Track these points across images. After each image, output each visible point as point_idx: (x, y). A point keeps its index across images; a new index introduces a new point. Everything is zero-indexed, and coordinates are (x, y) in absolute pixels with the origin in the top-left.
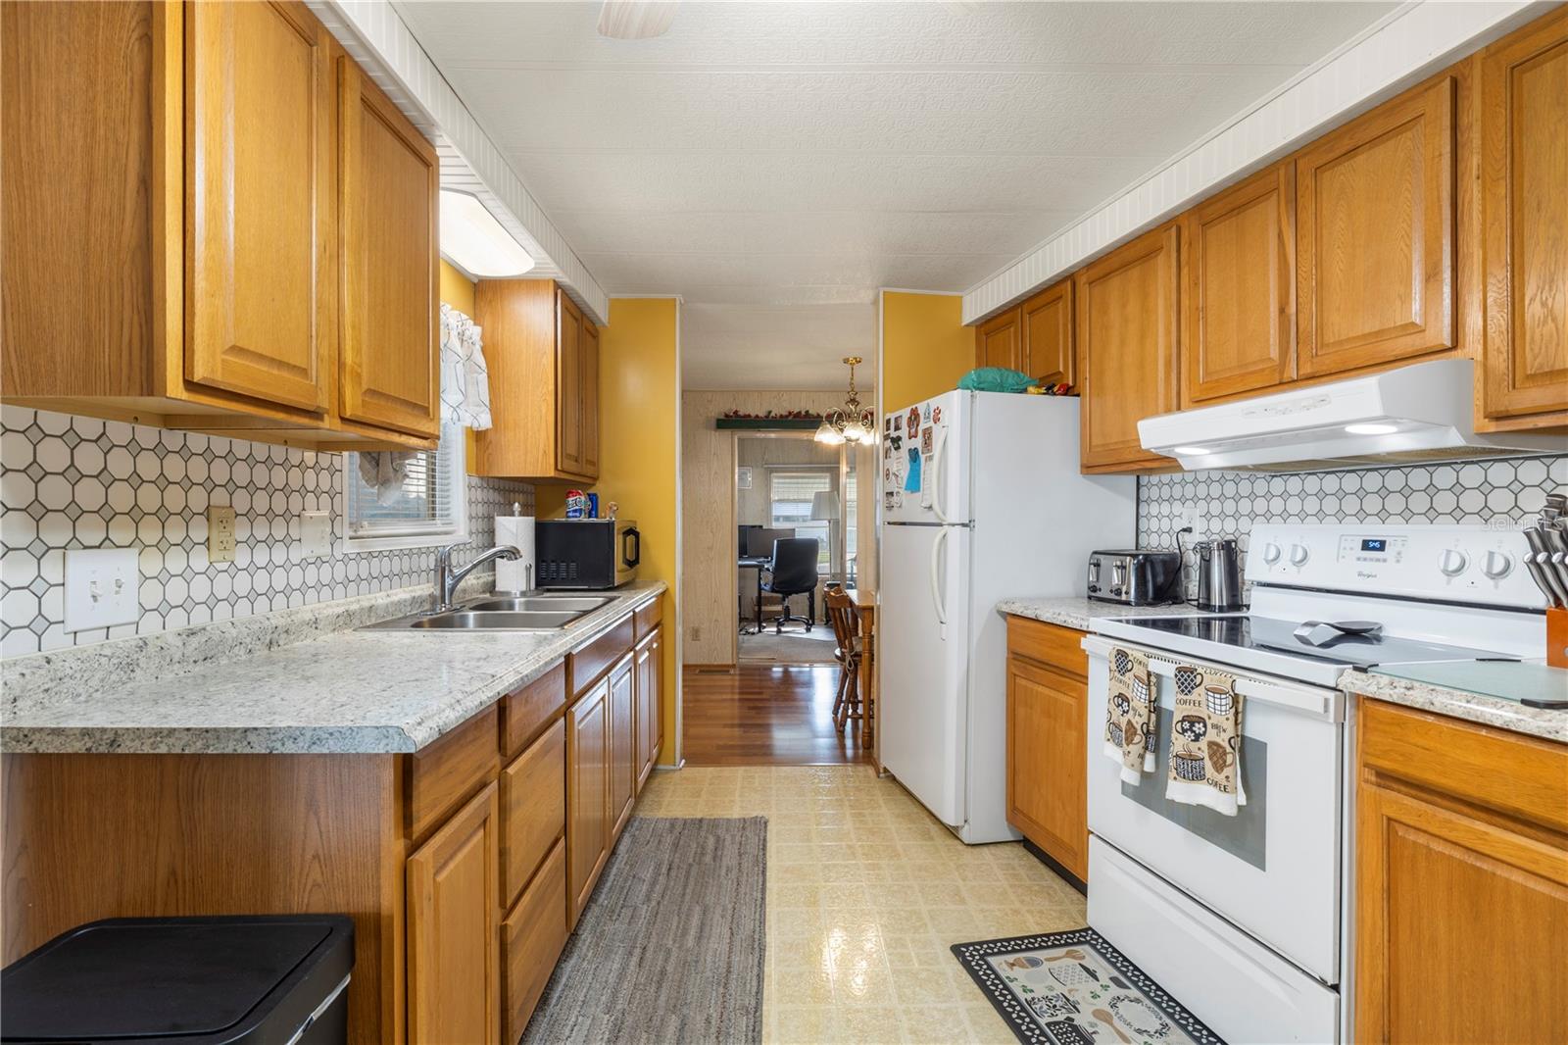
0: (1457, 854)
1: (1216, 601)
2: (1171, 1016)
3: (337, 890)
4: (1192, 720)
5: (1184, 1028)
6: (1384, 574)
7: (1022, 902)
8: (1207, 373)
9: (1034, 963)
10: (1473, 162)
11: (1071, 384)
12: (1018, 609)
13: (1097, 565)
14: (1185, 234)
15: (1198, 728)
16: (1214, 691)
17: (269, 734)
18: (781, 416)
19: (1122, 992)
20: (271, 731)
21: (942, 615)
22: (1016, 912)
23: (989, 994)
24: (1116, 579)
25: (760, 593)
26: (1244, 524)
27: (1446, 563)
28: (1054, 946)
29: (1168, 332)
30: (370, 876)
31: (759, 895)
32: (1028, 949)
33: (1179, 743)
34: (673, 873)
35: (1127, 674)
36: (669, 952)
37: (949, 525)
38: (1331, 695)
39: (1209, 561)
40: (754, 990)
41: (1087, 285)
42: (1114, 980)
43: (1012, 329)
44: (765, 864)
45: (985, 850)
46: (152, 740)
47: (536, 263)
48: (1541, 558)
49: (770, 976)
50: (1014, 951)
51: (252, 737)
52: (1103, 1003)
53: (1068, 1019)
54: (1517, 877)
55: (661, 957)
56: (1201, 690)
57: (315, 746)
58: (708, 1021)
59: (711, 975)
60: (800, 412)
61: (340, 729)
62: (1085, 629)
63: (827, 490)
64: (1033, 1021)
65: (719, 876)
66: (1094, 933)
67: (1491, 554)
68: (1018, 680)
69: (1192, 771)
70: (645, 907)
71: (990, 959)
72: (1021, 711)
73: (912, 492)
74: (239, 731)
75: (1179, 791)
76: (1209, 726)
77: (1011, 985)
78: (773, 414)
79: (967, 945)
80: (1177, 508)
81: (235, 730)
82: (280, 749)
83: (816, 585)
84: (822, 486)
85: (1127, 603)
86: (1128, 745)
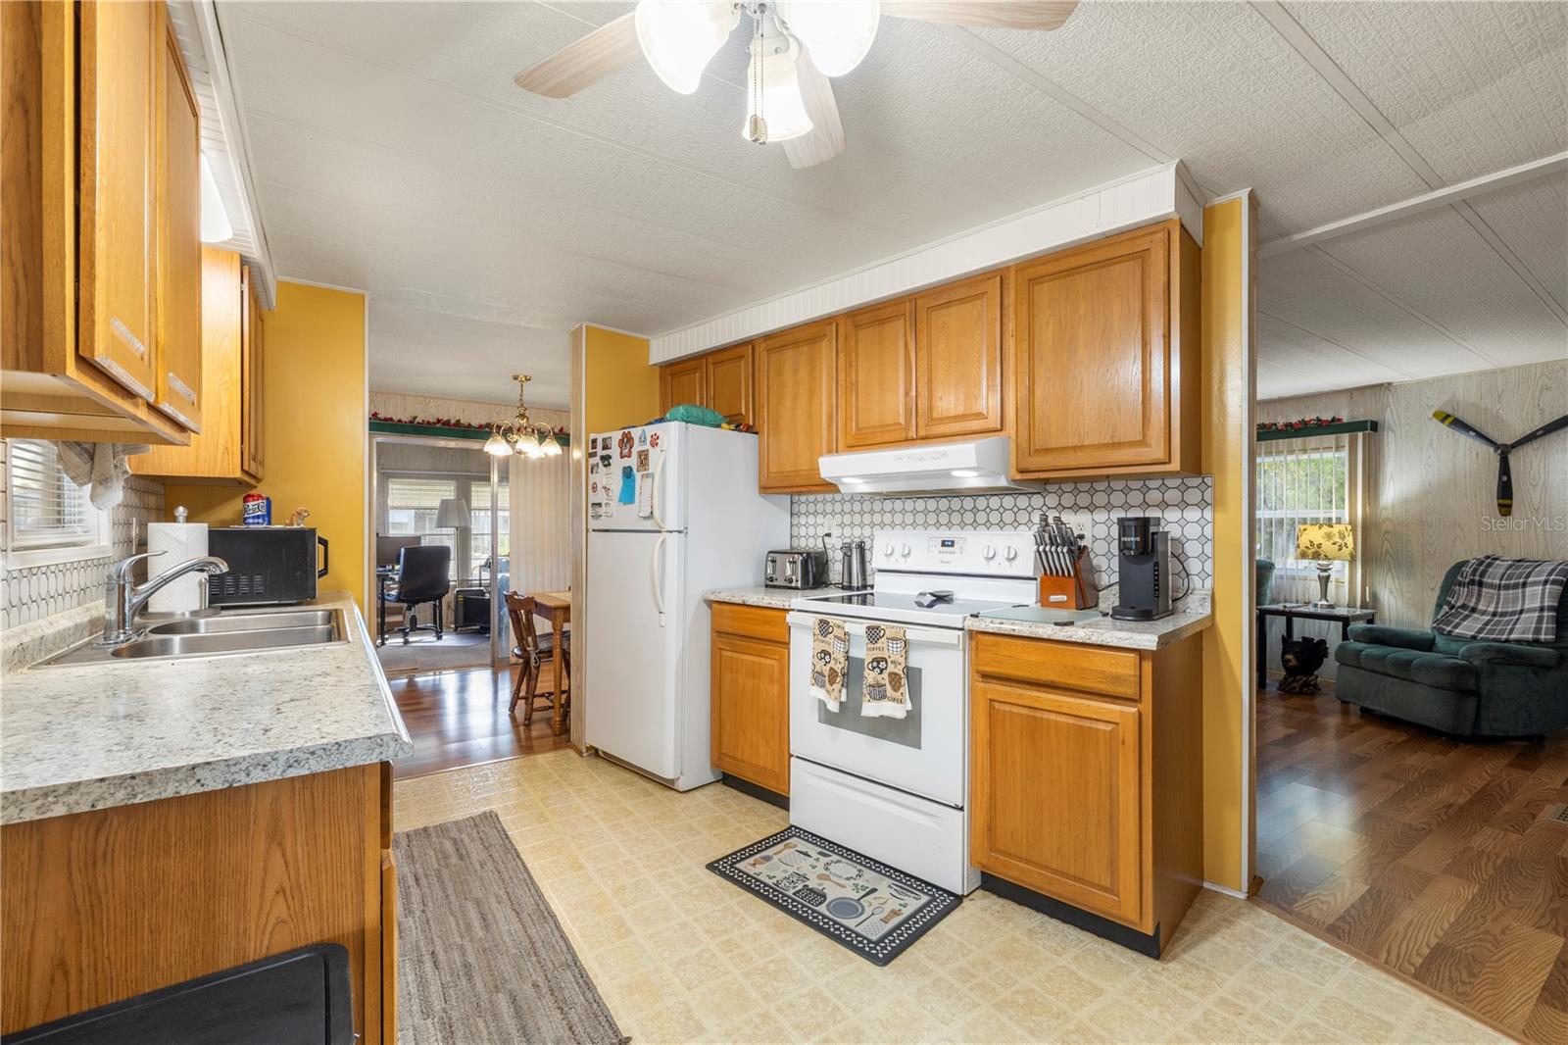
0: (1025, 711)
1: (855, 584)
2: (860, 864)
3: (307, 921)
4: (878, 660)
5: (870, 868)
6: (955, 562)
7: (739, 822)
8: (858, 428)
9: (768, 859)
10: (1011, 326)
11: (751, 424)
12: (725, 597)
13: (773, 561)
14: (842, 330)
15: (882, 665)
16: (893, 639)
17: (228, 766)
18: (428, 423)
19: (828, 859)
20: (231, 763)
21: (662, 607)
22: (739, 830)
23: (748, 889)
24: (789, 572)
25: (383, 604)
26: (867, 531)
27: (988, 554)
28: (774, 844)
29: (830, 397)
30: (349, 894)
31: (526, 876)
32: (759, 852)
33: (871, 676)
34: (423, 881)
35: (829, 636)
36: (462, 948)
37: (667, 532)
38: (960, 633)
39: (850, 556)
40: (564, 948)
41: (765, 352)
42: (820, 853)
43: (697, 375)
44: (516, 850)
45: (696, 793)
46: (39, 803)
47: (234, 234)
48: (1041, 549)
49: (572, 934)
50: (751, 855)
51: (200, 774)
52: (820, 870)
53: (805, 886)
54: (1053, 717)
55: (456, 954)
56: (884, 639)
57: (292, 769)
58: (535, 986)
59: (517, 951)
60: (449, 421)
61: (325, 747)
62: (787, 607)
63: (452, 498)
64: (784, 895)
65: (476, 871)
66: (796, 828)
67: (1009, 548)
68: (724, 653)
69: (878, 693)
70: (410, 919)
71: (737, 866)
72: (727, 677)
73: (625, 504)
74: (184, 770)
75: (871, 709)
76: (889, 663)
77: (759, 877)
78: (417, 420)
79: (717, 861)
80: (820, 519)
81: (177, 769)
82: (243, 780)
83: (448, 592)
84: (448, 493)
85: (796, 588)
86: (831, 685)
